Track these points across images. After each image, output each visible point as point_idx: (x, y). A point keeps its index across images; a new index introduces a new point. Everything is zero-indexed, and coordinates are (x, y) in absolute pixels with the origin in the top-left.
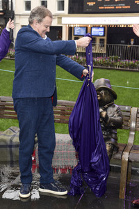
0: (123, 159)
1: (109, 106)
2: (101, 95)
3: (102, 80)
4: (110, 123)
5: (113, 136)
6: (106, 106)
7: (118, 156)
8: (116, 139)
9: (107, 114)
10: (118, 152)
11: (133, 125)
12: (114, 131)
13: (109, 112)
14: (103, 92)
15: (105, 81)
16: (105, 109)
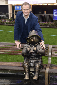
0: (46, 72)
1: (38, 44)
2: (33, 39)
3: (34, 31)
4: (38, 53)
5: (40, 60)
6: (36, 45)
7: (43, 70)
8: (42, 62)
9: (37, 49)
10: (43, 68)
11: (50, 54)
12: (40, 57)
13: (38, 48)
14: (34, 37)
15: (35, 32)
16: (36, 46)
